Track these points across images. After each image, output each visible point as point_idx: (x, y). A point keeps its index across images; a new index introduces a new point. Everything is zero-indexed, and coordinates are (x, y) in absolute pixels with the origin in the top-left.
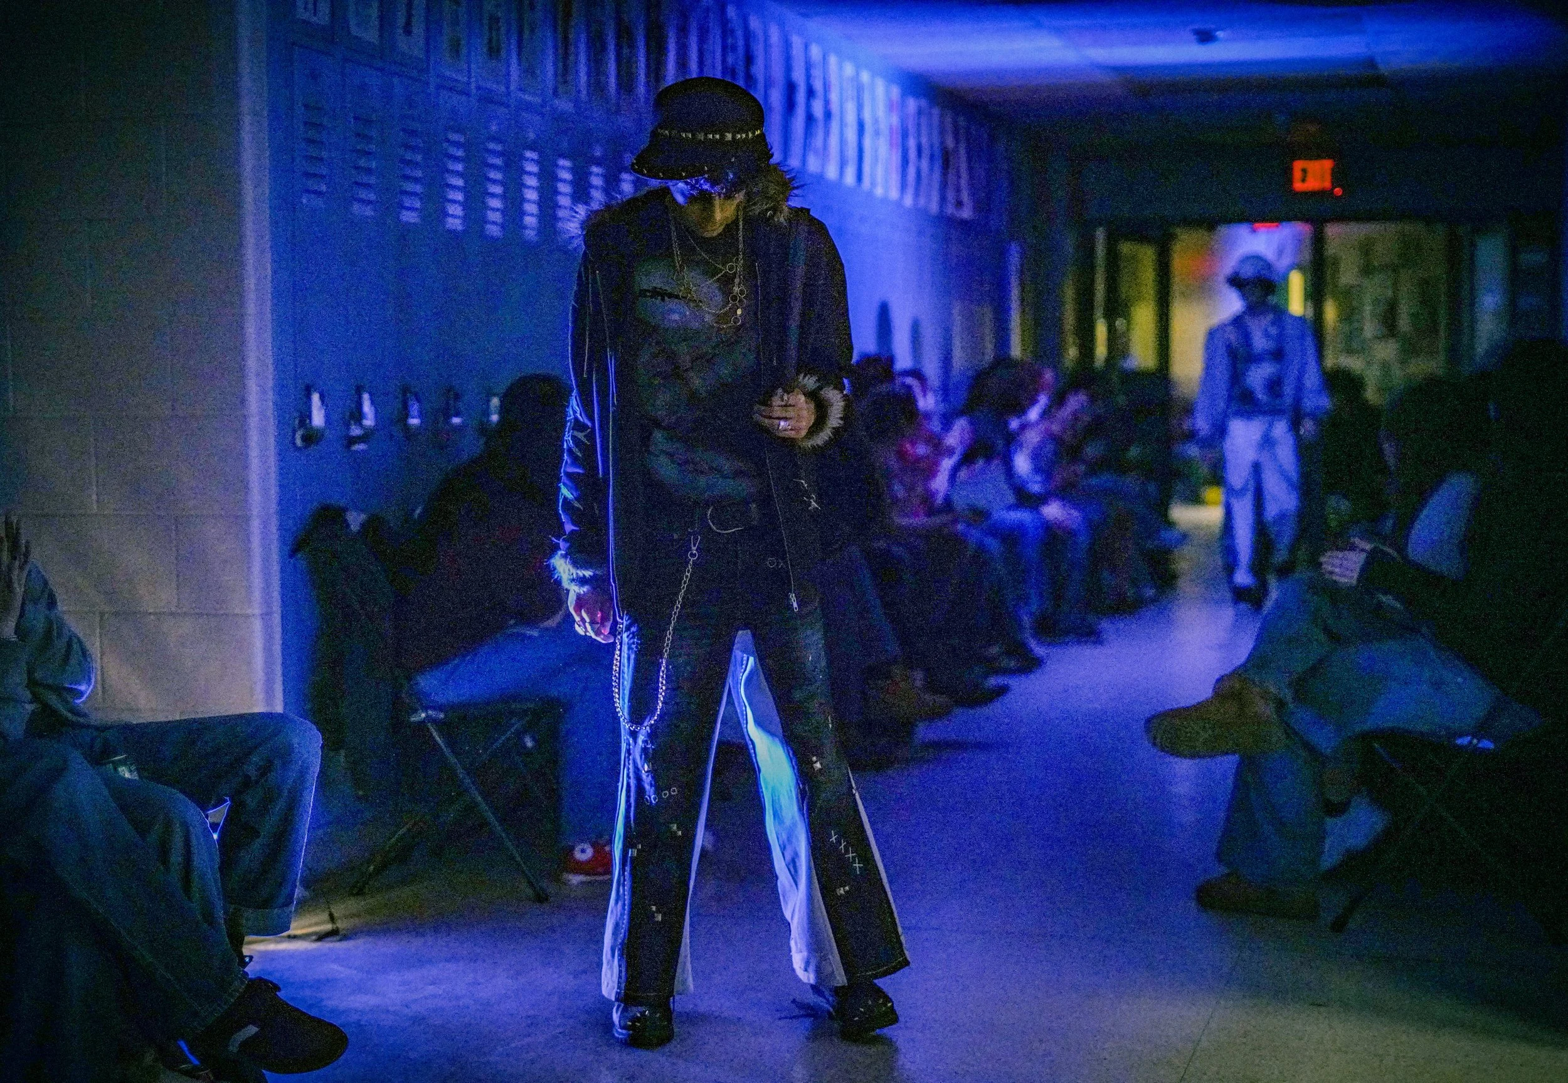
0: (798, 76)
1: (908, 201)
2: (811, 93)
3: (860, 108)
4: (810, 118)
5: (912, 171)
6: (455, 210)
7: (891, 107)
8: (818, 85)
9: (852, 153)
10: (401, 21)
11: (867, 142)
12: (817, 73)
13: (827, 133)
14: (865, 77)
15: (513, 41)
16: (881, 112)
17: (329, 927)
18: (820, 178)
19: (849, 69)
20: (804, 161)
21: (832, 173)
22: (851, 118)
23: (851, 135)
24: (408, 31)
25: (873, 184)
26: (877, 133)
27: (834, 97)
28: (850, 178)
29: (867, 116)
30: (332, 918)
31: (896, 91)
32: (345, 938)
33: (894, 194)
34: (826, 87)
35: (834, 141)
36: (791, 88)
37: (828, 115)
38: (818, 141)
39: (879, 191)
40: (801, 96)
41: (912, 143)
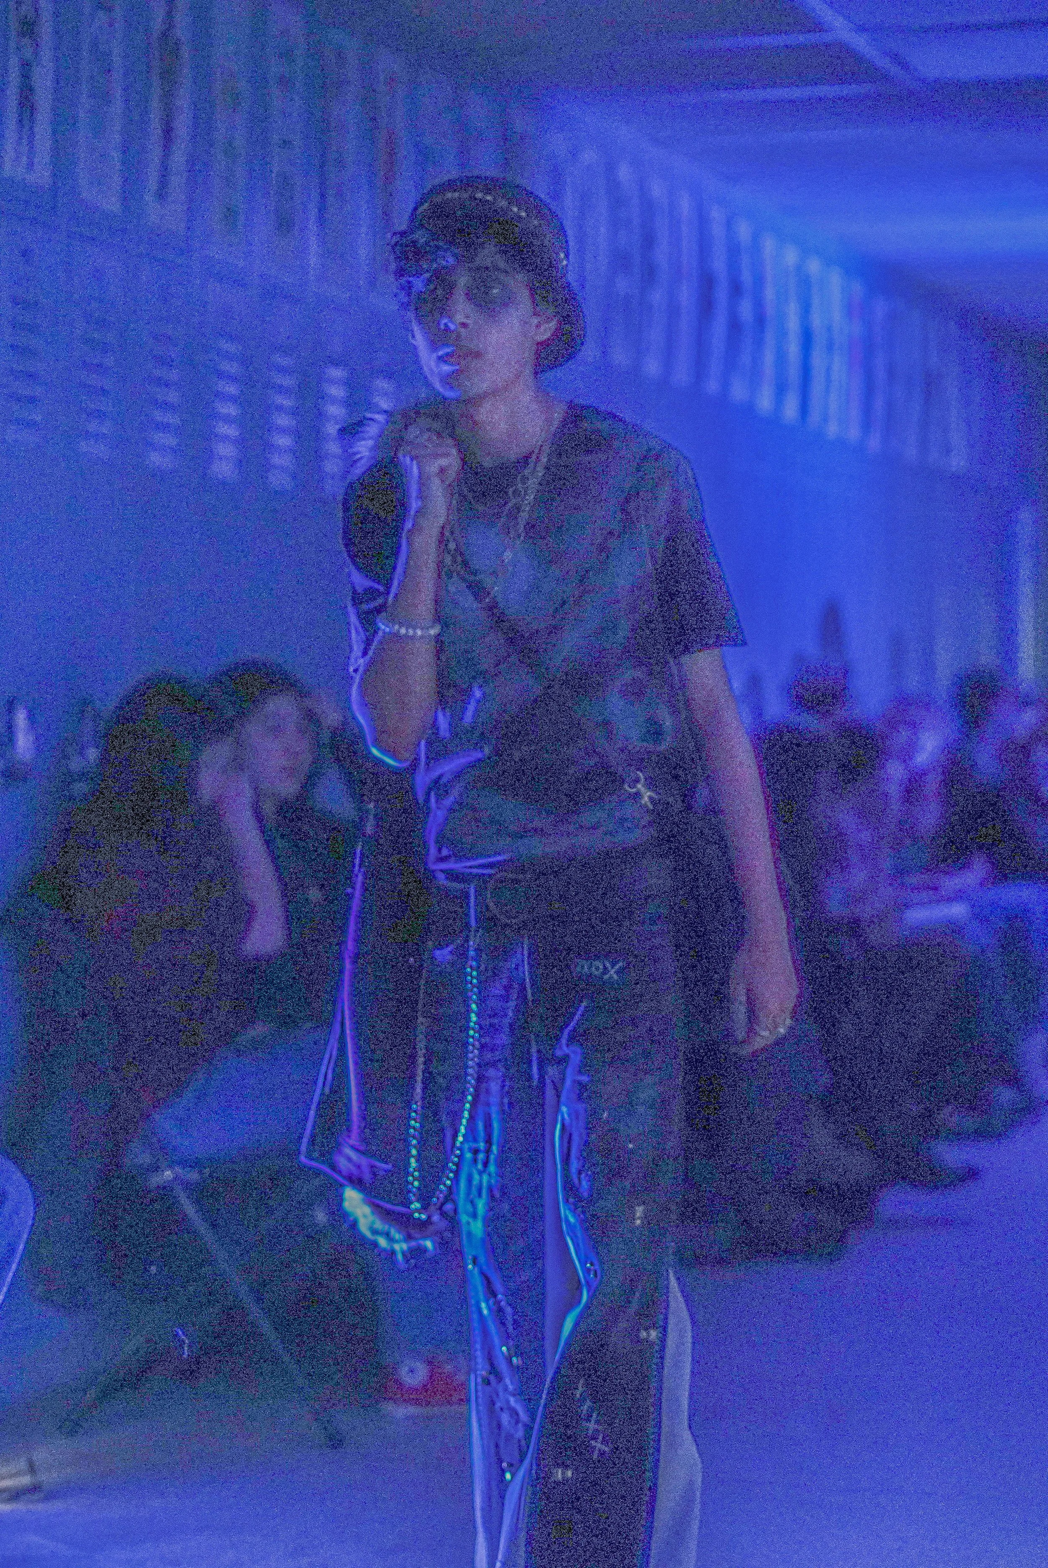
0: (719, 264)
1: (874, 443)
2: (736, 289)
3: (806, 309)
4: (735, 326)
5: (879, 404)
6: (225, 450)
7: (850, 310)
8: (746, 277)
9: (793, 373)
10: (153, 184)
11: (818, 360)
12: (745, 261)
13: (759, 343)
14: (814, 266)
15: (313, 213)
16: (837, 315)
17: (26, 1480)
18: (749, 409)
19: (791, 256)
20: (726, 385)
21: (765, 402)
22: (793, 324)
23: (793, 349)
24: (161, 195)
25: (825, 419)
26: (830, 347)
27: (769, 294)
28: (791, 410)
29: (817, 321)
30: (32, 1469)
31: (858, 288)
32: (51, 1496)
33: (854, 433)
34: (759, 281)
35: (769, 358)
36: (707, 282)
37: (760, 320)
38: (745, 359)
39: (832, 429)
40: (721, 294)
41: (880, 362)
